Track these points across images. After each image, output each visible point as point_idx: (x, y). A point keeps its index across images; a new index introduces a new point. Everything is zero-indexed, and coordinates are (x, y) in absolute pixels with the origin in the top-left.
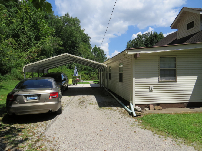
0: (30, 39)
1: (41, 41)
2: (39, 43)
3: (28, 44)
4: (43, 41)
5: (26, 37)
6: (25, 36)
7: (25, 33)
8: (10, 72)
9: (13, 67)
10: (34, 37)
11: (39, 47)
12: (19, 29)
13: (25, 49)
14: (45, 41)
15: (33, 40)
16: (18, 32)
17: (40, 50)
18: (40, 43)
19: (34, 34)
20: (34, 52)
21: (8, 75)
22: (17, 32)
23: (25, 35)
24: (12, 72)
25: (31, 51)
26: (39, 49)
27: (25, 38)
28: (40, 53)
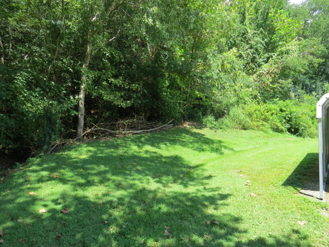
0: (256, 50)
1: (280, 49)
2: (275, 55)
3: (253, 60)
4: (284, 49)
5: (249, 48)
6: (247, 47)
7: (247, 41)
8: (228, 114)
9: (232, 105)
10: (263, 46)
11: (276, 63)
12: (238, 36)
13: (248, 70)
14: (288, 48)
15: (261, 51)
16: (237, 41)
17: (278, 68)
18: (278, 55)
19: (263, 40)
20: (268, 73)
21: (226, 120)
22: (235, 41)
23: (248, 44)
24: (231, 113)
25: (261, 72)
26: (276, 66)
27: (247, 50)
28: (277, 74)
